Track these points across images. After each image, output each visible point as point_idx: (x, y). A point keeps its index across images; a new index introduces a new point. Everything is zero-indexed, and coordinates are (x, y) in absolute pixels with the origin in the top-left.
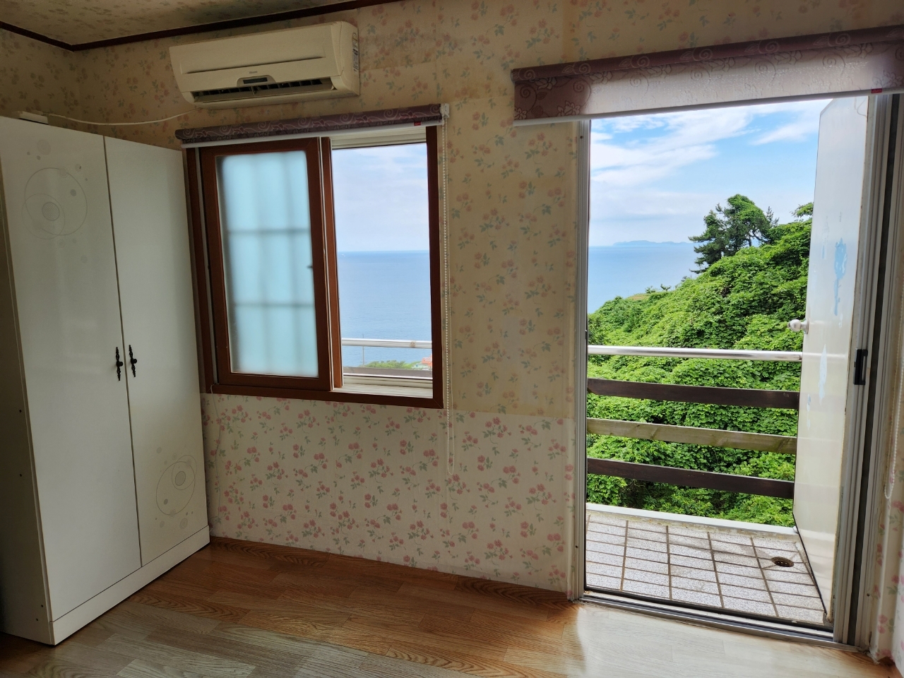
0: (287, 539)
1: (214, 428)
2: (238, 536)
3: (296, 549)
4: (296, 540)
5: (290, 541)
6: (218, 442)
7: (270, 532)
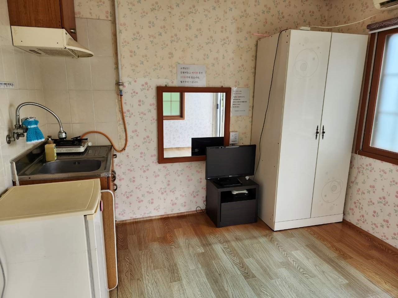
0: (382, 236)
1: (355, 171)
2: (357, 224)
3: (386, 243)
4: (387, 239)
5: (384, 238)
6: (356, 178)
7: (373, 229)
